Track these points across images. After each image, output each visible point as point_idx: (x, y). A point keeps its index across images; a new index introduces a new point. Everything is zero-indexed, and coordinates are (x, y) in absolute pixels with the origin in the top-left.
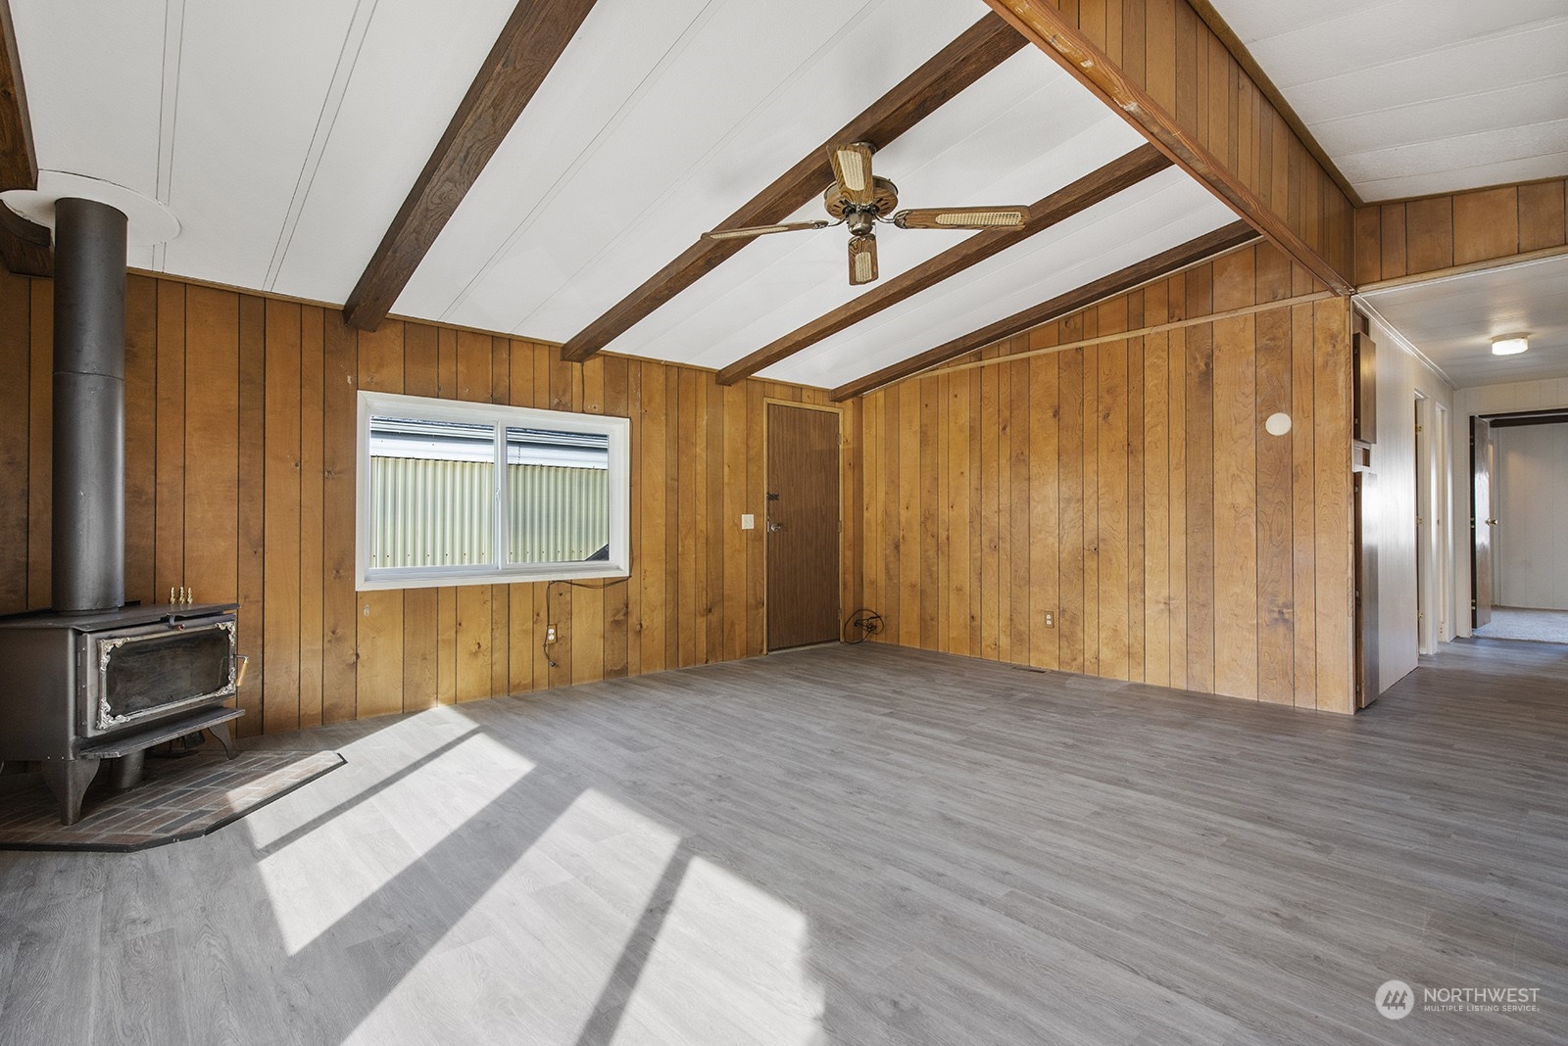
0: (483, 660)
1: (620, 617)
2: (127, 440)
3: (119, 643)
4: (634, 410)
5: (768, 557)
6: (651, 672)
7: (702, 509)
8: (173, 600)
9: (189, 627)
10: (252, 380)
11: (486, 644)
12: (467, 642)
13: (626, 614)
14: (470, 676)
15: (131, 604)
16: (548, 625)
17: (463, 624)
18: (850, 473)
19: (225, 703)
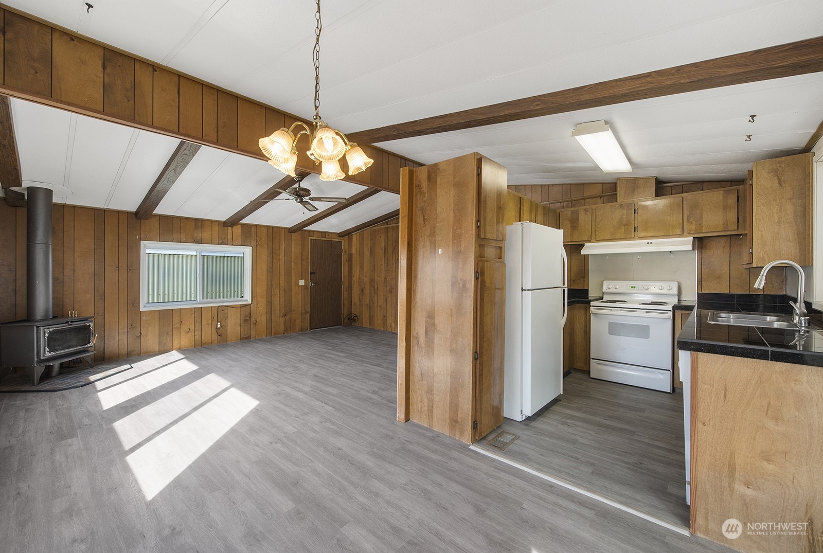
0: (191, 334)
1: (248, 318)
2: (53, 261)
3: (51, 330)
4: (253, 243)
5: (310, 295)
6: (260, 338)
7: (282, 278)
8: (70, 316)
9: (75, 325)
10: (100, 240)
11: (192, 328)
12: (185, 327)
13: (250, 317)
14: (185, 340)
15: (54, 317)
16: (218, 321)
17: (183, 322)
18: (347, 264)
19: (89, 349)
